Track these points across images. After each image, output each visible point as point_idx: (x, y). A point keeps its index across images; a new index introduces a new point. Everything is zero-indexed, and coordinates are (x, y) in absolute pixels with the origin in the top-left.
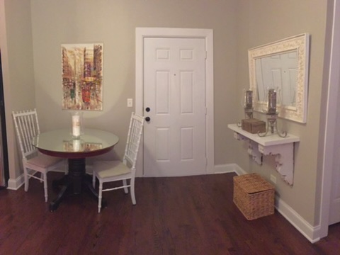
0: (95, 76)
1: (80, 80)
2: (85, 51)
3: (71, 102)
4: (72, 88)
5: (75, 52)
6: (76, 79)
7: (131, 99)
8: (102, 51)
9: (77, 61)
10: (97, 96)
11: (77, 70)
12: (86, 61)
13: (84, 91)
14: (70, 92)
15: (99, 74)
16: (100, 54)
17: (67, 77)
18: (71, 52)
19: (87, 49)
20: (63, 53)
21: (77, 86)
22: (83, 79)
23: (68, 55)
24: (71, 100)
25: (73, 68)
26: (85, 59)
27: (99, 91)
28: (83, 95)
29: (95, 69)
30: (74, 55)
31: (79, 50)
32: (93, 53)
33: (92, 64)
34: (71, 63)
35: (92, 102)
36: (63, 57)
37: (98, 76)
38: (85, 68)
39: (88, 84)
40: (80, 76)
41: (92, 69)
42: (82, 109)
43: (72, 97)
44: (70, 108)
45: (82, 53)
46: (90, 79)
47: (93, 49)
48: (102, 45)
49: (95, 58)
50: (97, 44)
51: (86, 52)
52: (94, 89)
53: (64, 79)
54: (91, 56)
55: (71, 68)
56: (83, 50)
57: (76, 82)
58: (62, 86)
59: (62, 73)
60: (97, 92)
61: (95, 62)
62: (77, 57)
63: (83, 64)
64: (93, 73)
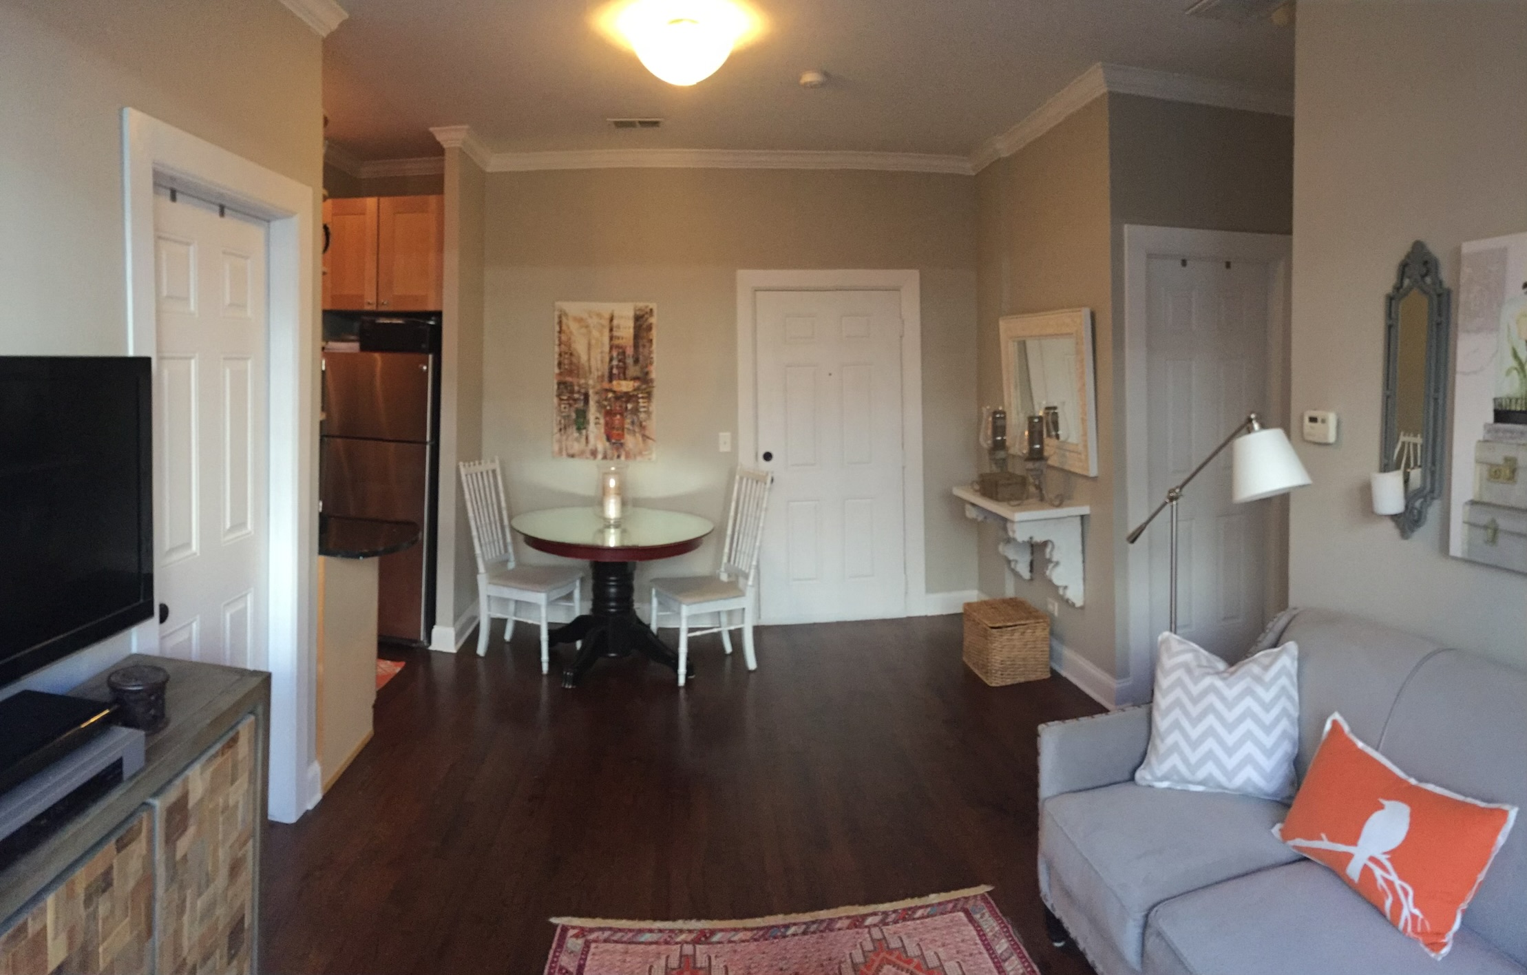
0: (635, 379)
1: (598, 387)
2: (611, 319)
3: (577, 440)
4: (580, 405)
5: (590, 321)
6: (592, 383)
7: (728, 434)
8: (653, 320)
9: (593, 342)
10: (642, 427)
11: (593, 363)
12: (616, 342)
13: (609, 414)
14: (574, 415)
15: (647, 373)
16: (650, 328)
17: (569, 379)
18: (580, 320)
19: (616, 314)
20: (560, 323)
21: (592, 403)
22: (606, 385)
23: (573, 327)
24: (576, 435)
25: (584, 358)
26: (611, 338)
27: (648, 413)
28: (607, 424)
29: (636, 361)
30: (587, 327)
31: (599, 315)
32: (631, 324)
33: (630, 351)
34: (580, 347)
35: (630, 441)
36: (560, 332)
37: (644, 379)
38: (611, 360)
39: (619, 397)
40: (601, 378)
41: (630, 361)
42: (605, 457)
43: (579, 429)
44: (572, 456)
45: (606, 323)
46: (626, 386)
47: (631, 314)
48: (653, 305)
49: (637, 337)
50: (641, 305)
51: (615, 322)
52: (636, 411)
53: (559, 384)
54: (626, 331)
55: (579, 357)
56: (607, 316)
57: (591, 392)
58: (556, 400)
59: (557, 371)
60: (642, 416)
61: (636, 346)
62: (595, 333)
63: (607, 349)
64: (633, 370)
